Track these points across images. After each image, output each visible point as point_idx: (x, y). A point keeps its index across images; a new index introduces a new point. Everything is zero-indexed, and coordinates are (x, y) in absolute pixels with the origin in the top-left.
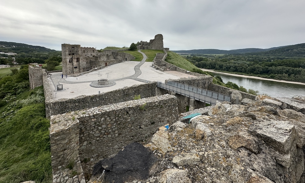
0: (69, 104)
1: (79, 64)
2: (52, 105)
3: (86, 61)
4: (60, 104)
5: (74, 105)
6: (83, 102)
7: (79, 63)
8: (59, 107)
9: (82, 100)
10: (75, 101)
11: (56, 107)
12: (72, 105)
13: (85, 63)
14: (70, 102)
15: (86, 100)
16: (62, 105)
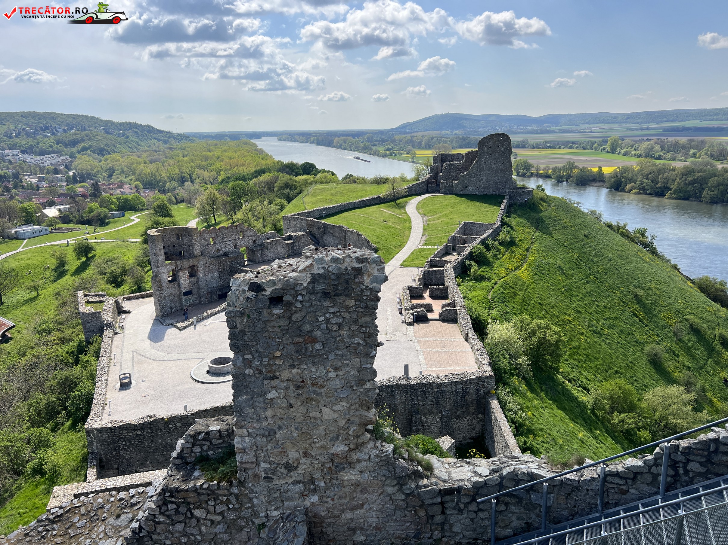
0: (125, 432)
1: (198, 281)
2: (95, 432)
3: (217, 270)
4: (108, 431)
5: (134, 433)
6: (151, 428)
7: (198, 278)
8: (109, 437)
9: (149, 426)
10: (135, 425)
11: (104, 436)
12: (131, 434)
13: (216, 275)
14: (127, 429)
15: (155, 425)
16: (113, 434)
